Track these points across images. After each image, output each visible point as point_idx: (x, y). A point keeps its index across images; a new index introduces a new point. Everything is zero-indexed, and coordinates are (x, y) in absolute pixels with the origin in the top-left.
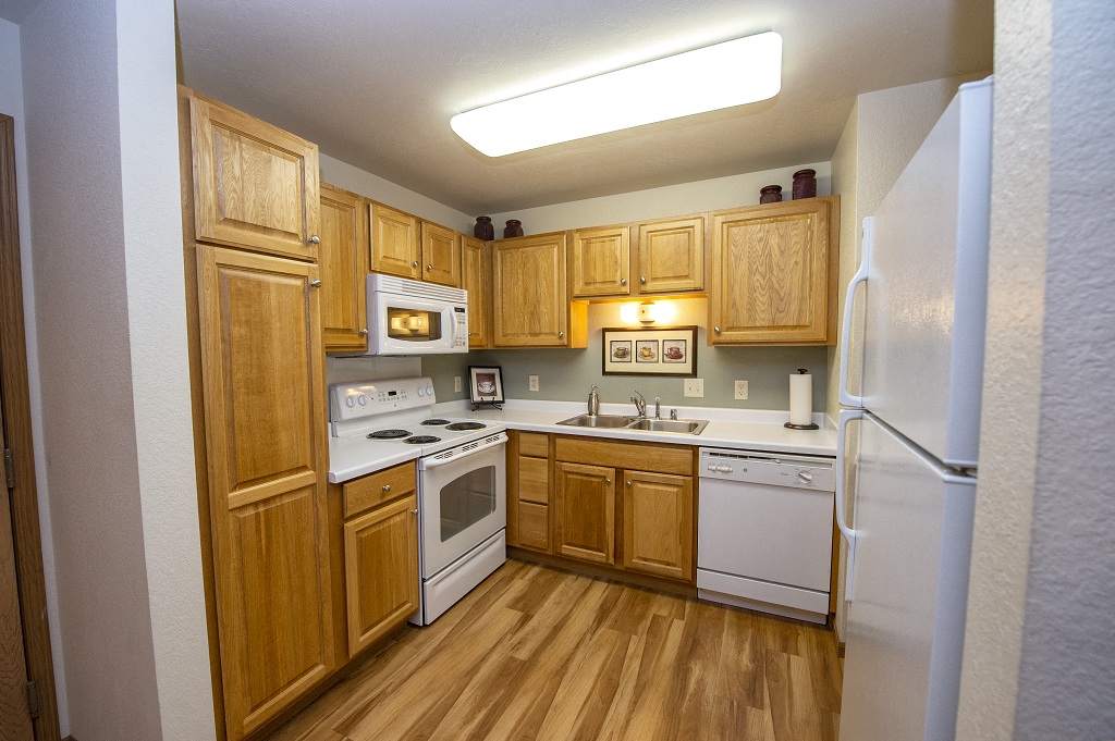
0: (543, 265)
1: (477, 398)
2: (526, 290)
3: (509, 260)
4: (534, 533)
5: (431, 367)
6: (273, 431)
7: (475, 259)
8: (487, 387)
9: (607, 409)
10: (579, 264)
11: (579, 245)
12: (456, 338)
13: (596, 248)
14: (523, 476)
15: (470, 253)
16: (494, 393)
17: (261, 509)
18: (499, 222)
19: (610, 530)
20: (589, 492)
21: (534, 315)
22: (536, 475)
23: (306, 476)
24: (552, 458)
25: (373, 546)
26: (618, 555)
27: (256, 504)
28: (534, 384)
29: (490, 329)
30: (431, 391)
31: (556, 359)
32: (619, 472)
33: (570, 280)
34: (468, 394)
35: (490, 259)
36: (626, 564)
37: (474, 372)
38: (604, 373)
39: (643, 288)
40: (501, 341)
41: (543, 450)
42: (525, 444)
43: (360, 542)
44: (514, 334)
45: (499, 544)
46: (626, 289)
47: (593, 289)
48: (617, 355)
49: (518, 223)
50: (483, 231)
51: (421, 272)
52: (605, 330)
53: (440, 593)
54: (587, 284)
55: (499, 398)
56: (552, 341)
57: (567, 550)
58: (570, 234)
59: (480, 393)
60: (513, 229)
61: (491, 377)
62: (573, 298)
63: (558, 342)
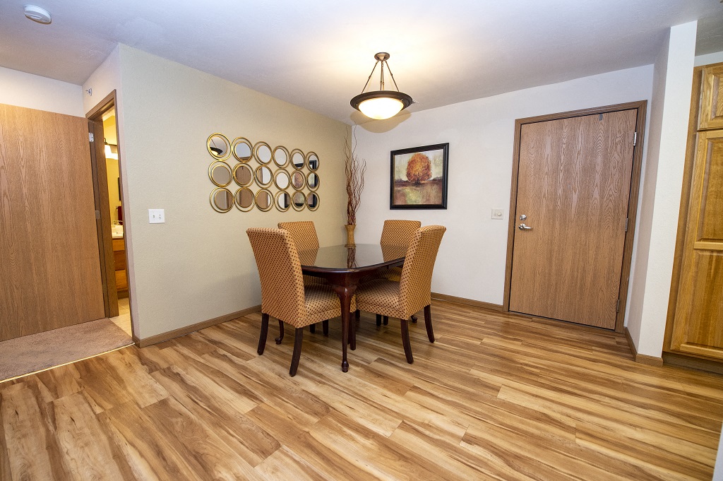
17: (715, 254)
27: (712, 251)
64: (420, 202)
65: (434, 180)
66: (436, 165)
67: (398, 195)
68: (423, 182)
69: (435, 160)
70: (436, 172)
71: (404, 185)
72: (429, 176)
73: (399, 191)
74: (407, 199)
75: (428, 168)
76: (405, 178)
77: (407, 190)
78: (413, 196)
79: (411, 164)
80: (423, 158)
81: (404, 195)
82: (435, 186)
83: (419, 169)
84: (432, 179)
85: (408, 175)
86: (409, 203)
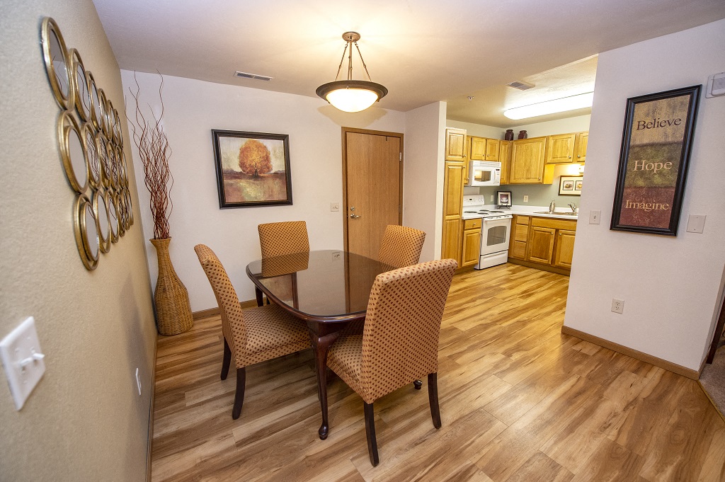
0: (534, 150)
1: (500, 204)
2: (526, 160)
3: (520, 149)
4: (520, 252)
5: (483, 190)
6: (453, 204)
7: (505, 149)
8: (504, 200)
9: (558, 210)
10: (551, 149)
11: (551, 142)
12: (495, 180)
13: (559, 143)
14: (517, 232)
15: (503, 147)
16: (507, 202)
17: (450, 221)
18: (516, 131)
19: (551, 252)
20: (544, 238)
21: (528, 171)
22: (522, 232)
23: (458, 216)
24: (530, 225)
25: (470, 240)
26: (553, 261)
28: (526, 199)
29: (509, 177)
30: (483, 200)
31: (537, 189)
32: (557, 230)
33: (546, 157)
34: (496, 202)
35: (512, 147)
36: (556, 264)
37: (500, 193)
38: (559, 195)
39: (579, 160)
40: (512, 181)
41: (527, 222)
42: (519, 220)
43: (467, 237)
44: (519, 177)
45: (506, 254)
46: (571, 160)
47: (556, 160)
48: (566, 187)
49: (525, 132)
50: (509, 136)
51: (485, 158)
52: (561, 176)
53: (485, 262)
54: (553, 158)
55: (509, 204)
56: (536, 181)
57: (532, 259)
58: (547, 138)
59: (501, 202)
60: (523, 135)
61: (507, 196)
62: (546, 163)
63: (538, 182)
64: (262, 199)
65: (275, 173)
66: (276, 157)
67: (230, 190)
68: (262, 175)
69: (275, 152)
70: (277, 165)
71: (236, 178)
72: (269, 168)
73: (232, 185)
74: (243, 195)
75: (267, 159)
76: (238, 169)
77: (243, 183)
78: (251, 191)
79: (244, 152)
80: (261, 146)
81: (239, 190)
82: (277, 181)
83: (255, 159)
84: (273, 172)
85: (242, 165)
86: (247, 199)
